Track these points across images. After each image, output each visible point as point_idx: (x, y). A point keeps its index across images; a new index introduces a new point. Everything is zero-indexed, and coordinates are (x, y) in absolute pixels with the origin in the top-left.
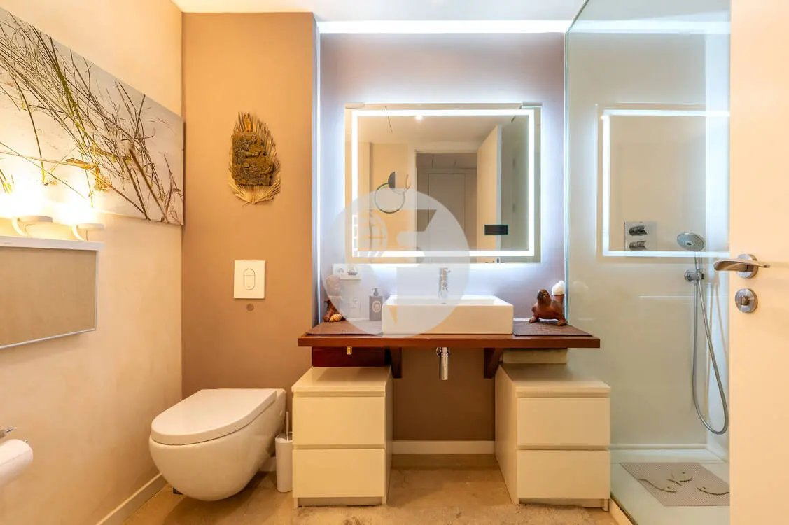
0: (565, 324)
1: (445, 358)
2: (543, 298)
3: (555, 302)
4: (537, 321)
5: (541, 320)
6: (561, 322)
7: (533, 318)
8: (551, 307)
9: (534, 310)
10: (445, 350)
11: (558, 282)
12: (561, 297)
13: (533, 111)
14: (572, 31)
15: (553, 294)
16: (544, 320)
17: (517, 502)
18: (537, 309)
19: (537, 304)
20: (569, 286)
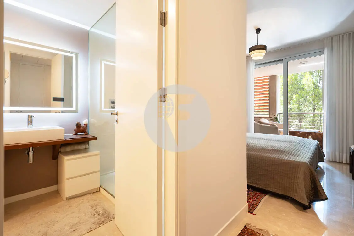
0: (87, 134)
1: (31, 153)
2: (78, 125)
3: (83, 127)
4: (76, 134)
5: (78, 134)
6: (86, 133)
7: (75, 133)
8: (82, 128)
9: (75, 130)
10: (31, 149)
11: (85, 119)
12: (86, 125)
13: (75, 55)
14: (91, 30)
15: (83, 124)
16: (80, 134)
17: (65, 199)
18: (76, 130)
19: (76, 128)
20: (90, 121)
